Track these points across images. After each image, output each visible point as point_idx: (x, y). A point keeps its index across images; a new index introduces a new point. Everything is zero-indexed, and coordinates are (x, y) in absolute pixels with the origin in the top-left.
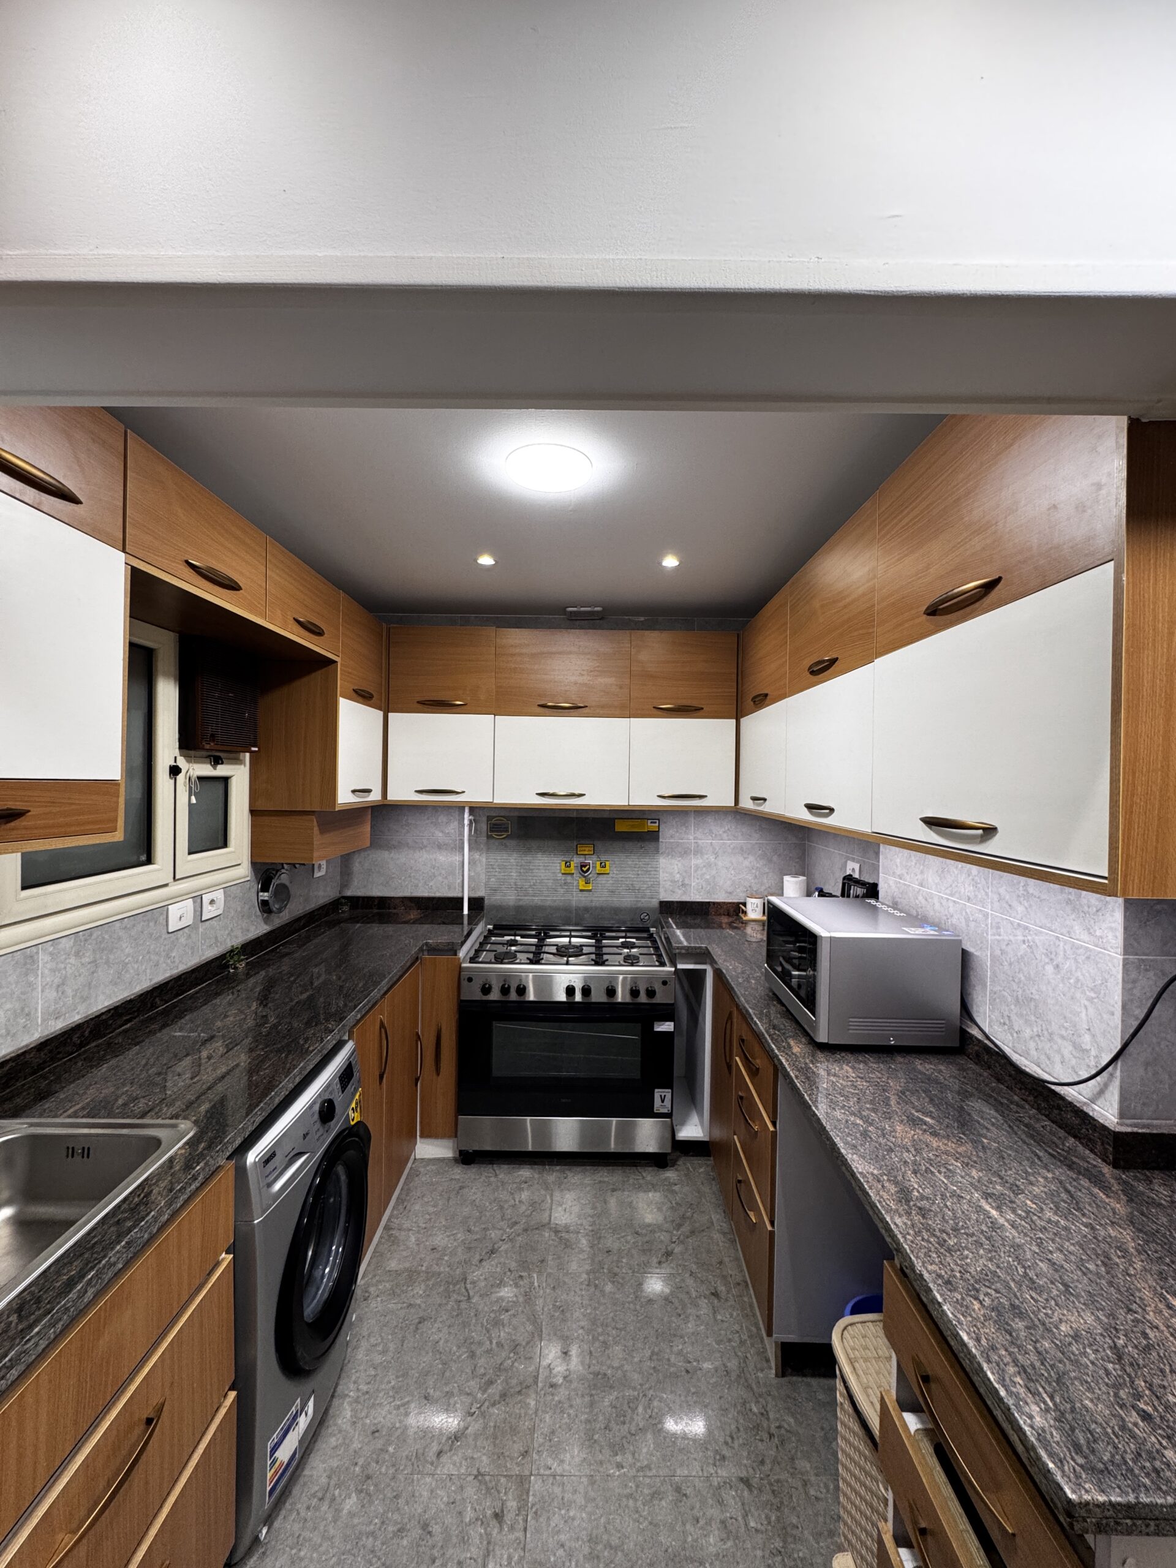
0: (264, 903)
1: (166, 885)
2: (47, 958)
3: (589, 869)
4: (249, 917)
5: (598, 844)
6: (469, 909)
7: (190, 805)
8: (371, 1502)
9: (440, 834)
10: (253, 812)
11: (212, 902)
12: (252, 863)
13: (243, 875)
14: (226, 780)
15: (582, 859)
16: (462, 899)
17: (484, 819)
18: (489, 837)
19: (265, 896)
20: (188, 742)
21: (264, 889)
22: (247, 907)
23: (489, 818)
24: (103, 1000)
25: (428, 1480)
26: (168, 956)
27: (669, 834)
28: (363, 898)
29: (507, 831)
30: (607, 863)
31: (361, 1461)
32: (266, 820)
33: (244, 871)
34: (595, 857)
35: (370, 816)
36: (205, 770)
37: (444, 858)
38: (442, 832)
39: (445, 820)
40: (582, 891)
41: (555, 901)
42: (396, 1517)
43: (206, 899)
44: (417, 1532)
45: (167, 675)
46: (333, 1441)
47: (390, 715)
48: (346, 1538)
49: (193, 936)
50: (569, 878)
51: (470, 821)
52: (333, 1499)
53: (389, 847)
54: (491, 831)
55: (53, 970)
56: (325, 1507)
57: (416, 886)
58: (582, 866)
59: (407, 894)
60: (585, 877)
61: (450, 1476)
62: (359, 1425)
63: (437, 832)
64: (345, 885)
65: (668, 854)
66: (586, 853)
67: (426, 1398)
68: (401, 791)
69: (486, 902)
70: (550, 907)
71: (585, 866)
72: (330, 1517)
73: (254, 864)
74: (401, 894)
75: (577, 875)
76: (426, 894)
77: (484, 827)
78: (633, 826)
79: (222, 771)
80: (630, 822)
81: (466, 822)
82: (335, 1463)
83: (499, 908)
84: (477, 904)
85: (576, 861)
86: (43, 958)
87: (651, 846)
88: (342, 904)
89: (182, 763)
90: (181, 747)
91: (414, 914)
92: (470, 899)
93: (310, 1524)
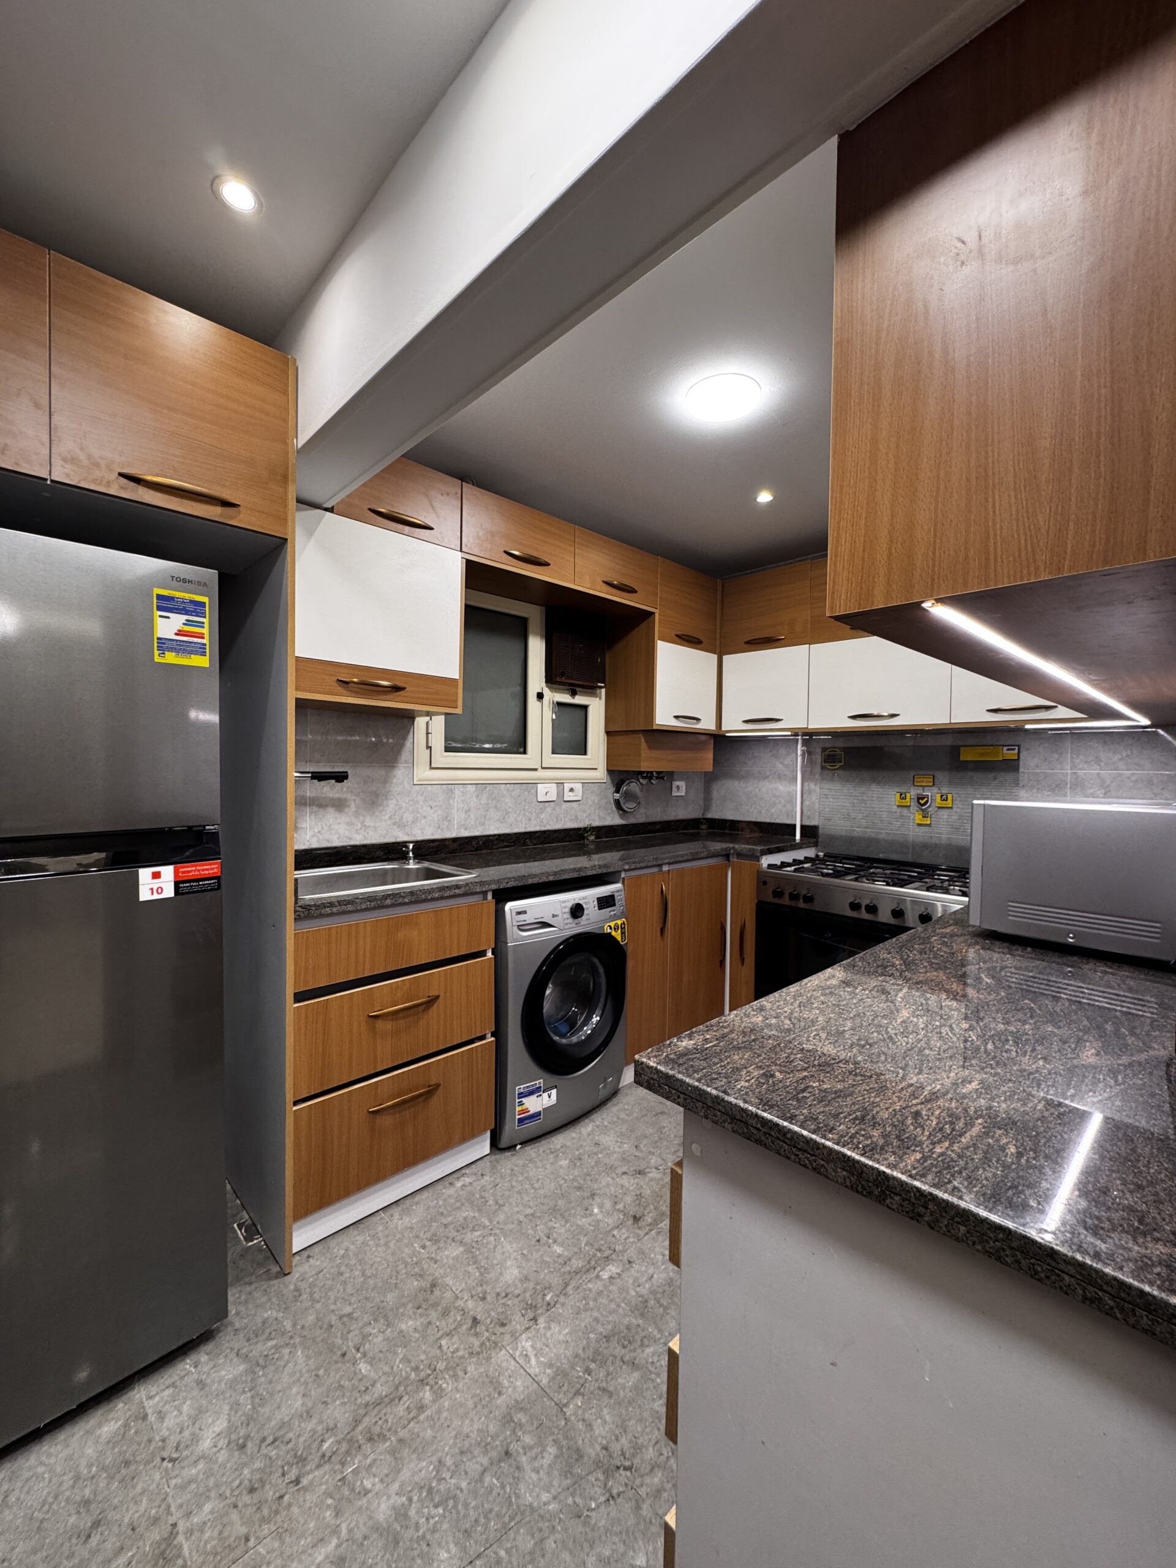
0: (617, 803)
1: (536, 770)
2: (460, 794)
3: (927, 802)
4: (606, 809)
5: (940, 775)
6: (802, 836)
7: (553, 720)
8: (574, 1169)
9: (781, 766)
10: (608, 733)
11: (571, 790)
12: (608, 770)
13: (599, 777)
14: (585, 708)
15: (920, 791)
16: (794, 826)
17: (819, 751)
18: (823, 768)
19: (617, 796)
20: (552, 678)
21: (617, 791)
22: (603, 802)
23: (824, 750)
24: (494, 828)
25: (609, 1179)
26: (538, 817)
27: (1031, 762)
28: (719, 820)
29: (841, 762)
30: (950, 796)
31: (581, 1151)
32: (620, 739)
33: (600, 774)
34: (935, 790)
35: (712, 746)
36: (566, 698)
37: (782, 788)
38: (782, 763)
39: (784, 752)
40: (919, 825)
41: (889, 834)
42: (582, 1182)
43: (567, 787)
44: (587, 1194)
45: (535, 634)
46: (574, 1135)
47: (725, 658)
48: (552, 1173)
49: (557, 808)
50: (905, 811)
51: (803, 751)
52: (557, 1156)
53: (739, 777)
54: (825, 762)
55: (463, 801)
56: (552, 1156)
57: (760, 812)
58: (919, 799)
59: (753, 819)
60: (923, 810)
61: (622, 1186)
62: (591, 1137)
63: (777, 764)
64: (707, 808)
65: (1033, 787)
66: (924, 784)
67: (636, 1147)
68: (733, 725)
69: (821, 831)
70: (885, 840)
71: (922, 799)
72: (551, 1161)
73: (610, 772)
74: (748, 819)
75: (914, 807)
76: (768, 820)
77: (818, 758)
78: (982, 754)
79: (579, 700)
80: (980, 750)
81: (799, 753)
82: (569, 1144)
83: (832, 838)
84: (810, 832)
85: (914, 792)
86: (458, 791)
87: (1009, 777)
88: (702, 823)
89: (547, 692)
90: (547, 682)
91: (747, 834)
92: (802, 827)
93: (541, 1158)
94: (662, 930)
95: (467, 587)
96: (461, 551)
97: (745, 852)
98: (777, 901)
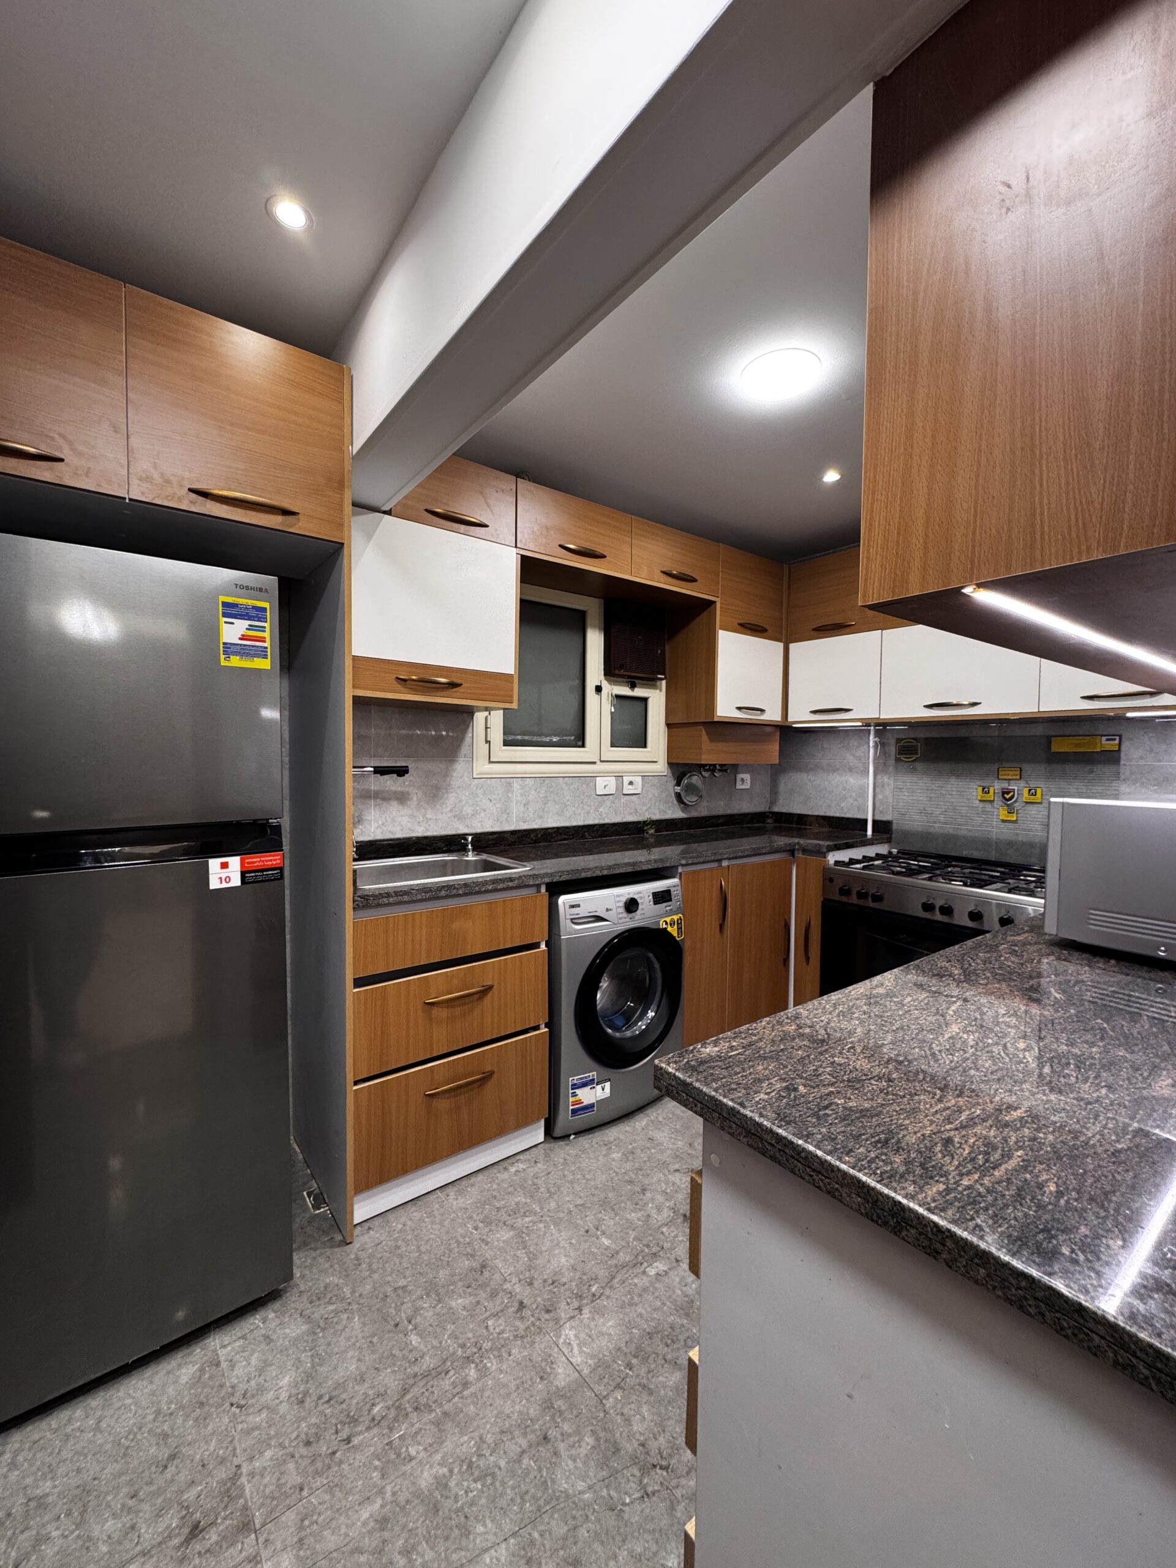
0: (678, 796)
1: (594, 763)
2: (518, 787)
3: (1013, 797)
4: (666, 802)
5: (1027, 767)
6: (874, 831)
7: (612, 713)
8: (626, 1162)
9: (851, 758)
10: (669, 725)
11: (631, 783)
12: (668, 763)
13: (659, 770)
14: (645, 700)
15: (1005, 785)
16: (866, 821)
17: (893, 741)
18: (898, 760)
19: (678, 789)
20: (611, 671)
21: (678, 784)
22: (664, 795)
23: (898, 740)
24: (552, 821)
25: (661, 1175)
26: (596, 810)
27: (1134, 753)
28: (786, 814)
29: (917, 754)
30: (1039, 791)
31: (635, 1145)
32: (682, 732)
33: (661, 767)
34: (1022, 783)
35: (778, 738)
36: (625, 691)
37: (853, 780)
38: (853, 755)
39: (855, 744)
40: (1004, 821)
41: (970, 831)
42: (633, 1176)
43: (626, 780)
44: (637, 1189)
45: (594, 627)
46: (627, 1128)
47: (792, 646)
48: (605, 1165)
49: (616, 801)
50: (988, 806)
51: (876, 743)
52: (610, 1148)
53: (806, 769)
54: (900, 754)
55: (522, 795)
56: (604, 1148)
57: (830, 806)
58: (1004, 793)
59: (821, 813)
60: (1008, 805)
61: (674, 1184)
62: (645, 1131)
63: (848, 755)
64: (773, 802)
65: (1135, 782)
66: (1010, 777)
67: (690, 1144)
68: (800, 715)
69: (894, 827)
70: (964, 837)
71: (1008, 793)
72: (604, 1153)
73: (671, 765)
74: (816, 813)
75: (998, 801)
76: (838, 815)
77: (892, 749)
78: (1077, 745)
79: (639, 692)
80: (1075, 740)
81: (871, 744)
82: (622, 1137)
83: (907, 835)
84: (883, 828)
85: (998, 786)
86: (516, 785)
87: (1108, 770)
88: (768, 817)
89: (606, 686)
90: (605, 674)
91: (816, 829)
92: (874, 822)
93: (593, 1149)
94: (721, 926)
95: (522, 581)
96: (516, 547)
97: (810, 848)
98: (844, 899)
